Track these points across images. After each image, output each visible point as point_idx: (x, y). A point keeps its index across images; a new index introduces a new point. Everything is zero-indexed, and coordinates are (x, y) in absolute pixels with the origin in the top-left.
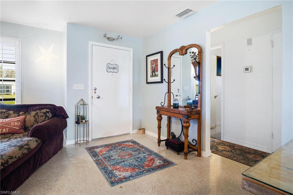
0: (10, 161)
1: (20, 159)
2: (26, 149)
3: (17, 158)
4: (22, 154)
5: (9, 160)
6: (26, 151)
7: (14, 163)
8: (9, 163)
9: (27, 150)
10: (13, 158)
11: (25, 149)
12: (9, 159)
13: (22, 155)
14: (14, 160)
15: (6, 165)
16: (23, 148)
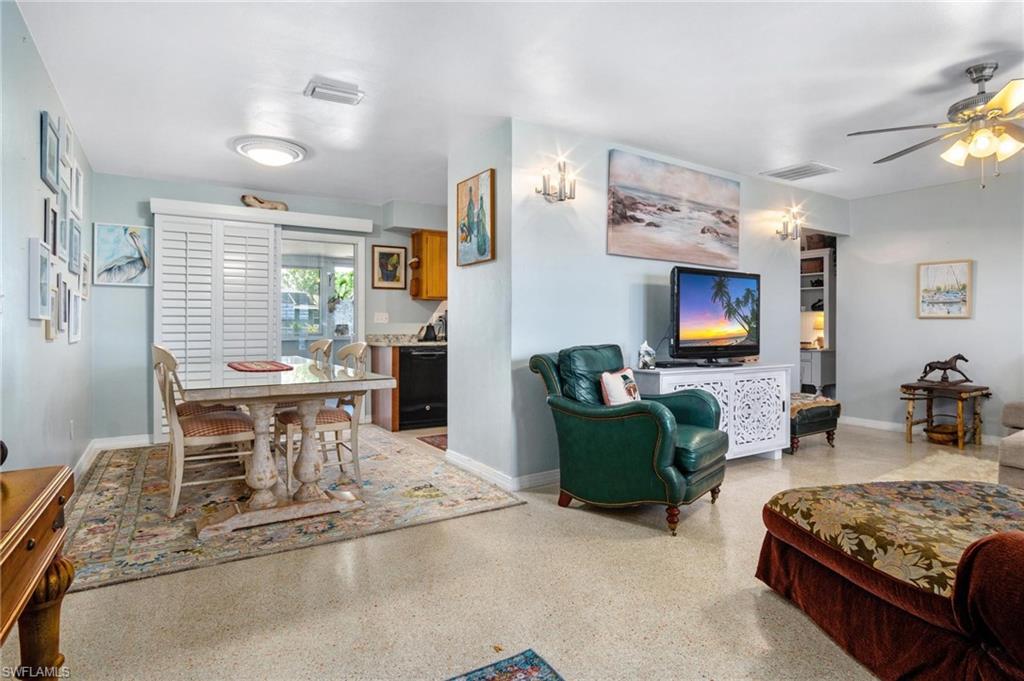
0: (797, 518)
1: (811, 539)
2: (861, 544)
3: (812, 531)
4: (830, 536)
5: (799, 512)
6: (848, 546)
7: (796, 528)
8: (791, 518)
9: (855, 548)
10: (805, 519)
11: (857, 541)
12: (802, 512)
13: (828, 538)
14: (803, 524)
15: (784, 514)
16: (856, 535)
